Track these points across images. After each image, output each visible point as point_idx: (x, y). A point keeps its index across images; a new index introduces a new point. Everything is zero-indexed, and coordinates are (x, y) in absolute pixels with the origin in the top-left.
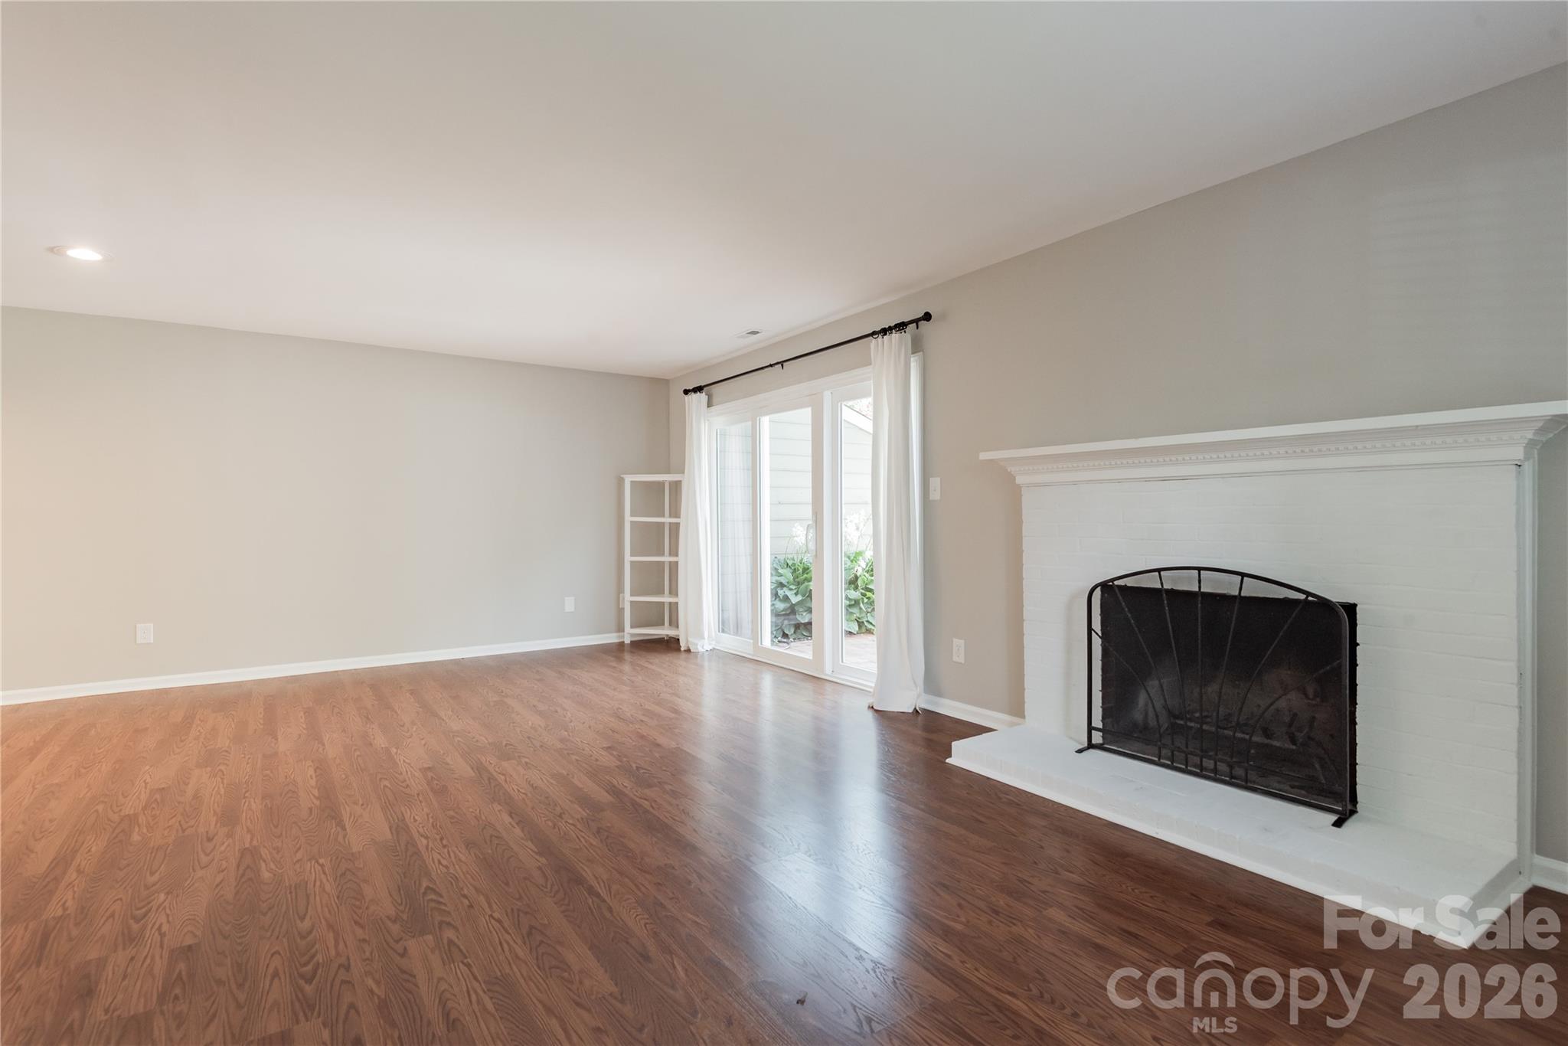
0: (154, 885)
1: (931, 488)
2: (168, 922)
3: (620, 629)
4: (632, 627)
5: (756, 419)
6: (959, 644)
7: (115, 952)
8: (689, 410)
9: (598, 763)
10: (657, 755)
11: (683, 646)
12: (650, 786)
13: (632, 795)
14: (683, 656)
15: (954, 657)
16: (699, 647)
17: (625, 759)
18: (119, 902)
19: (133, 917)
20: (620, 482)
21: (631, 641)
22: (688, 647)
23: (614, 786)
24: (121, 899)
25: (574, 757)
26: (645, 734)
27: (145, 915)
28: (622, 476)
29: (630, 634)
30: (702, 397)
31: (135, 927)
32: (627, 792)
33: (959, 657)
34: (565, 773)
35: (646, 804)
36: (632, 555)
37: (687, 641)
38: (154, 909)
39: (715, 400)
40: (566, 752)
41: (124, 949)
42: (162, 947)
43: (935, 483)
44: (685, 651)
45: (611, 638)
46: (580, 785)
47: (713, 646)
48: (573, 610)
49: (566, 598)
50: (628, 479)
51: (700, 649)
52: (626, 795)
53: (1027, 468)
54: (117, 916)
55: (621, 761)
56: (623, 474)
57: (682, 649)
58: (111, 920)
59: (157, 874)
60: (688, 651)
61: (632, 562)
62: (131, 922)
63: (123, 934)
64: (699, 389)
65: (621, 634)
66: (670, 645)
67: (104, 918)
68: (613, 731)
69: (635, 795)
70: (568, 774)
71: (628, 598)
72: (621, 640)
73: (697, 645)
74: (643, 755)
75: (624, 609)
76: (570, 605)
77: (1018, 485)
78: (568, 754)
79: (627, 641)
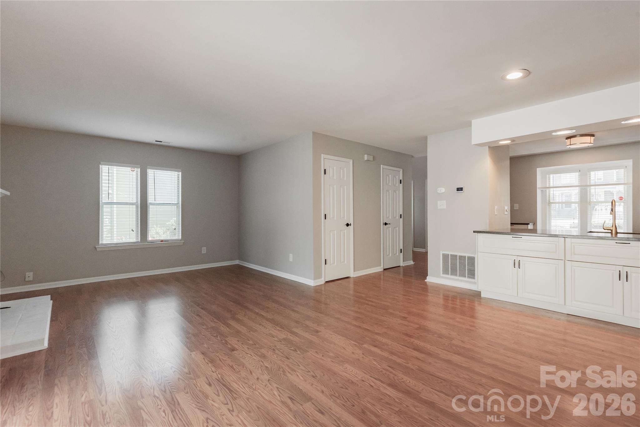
9: (237, 339)
10: (205, 346)
12: (212, 327)
13: (220, 323)
17: (223, 342)
23: (228, 327)
25: (251, 342)
26: (210, 365)
32: (222, 325)
34: (251, 332)
35: (215, 320)
40: (257, 346)
46: (242, 327)
52: (223, 323)
55: (226, 340)
68: (232, 367)
69: (219, 323)
70: (250, 332)
74: (213, 345)
78: (255, 345)
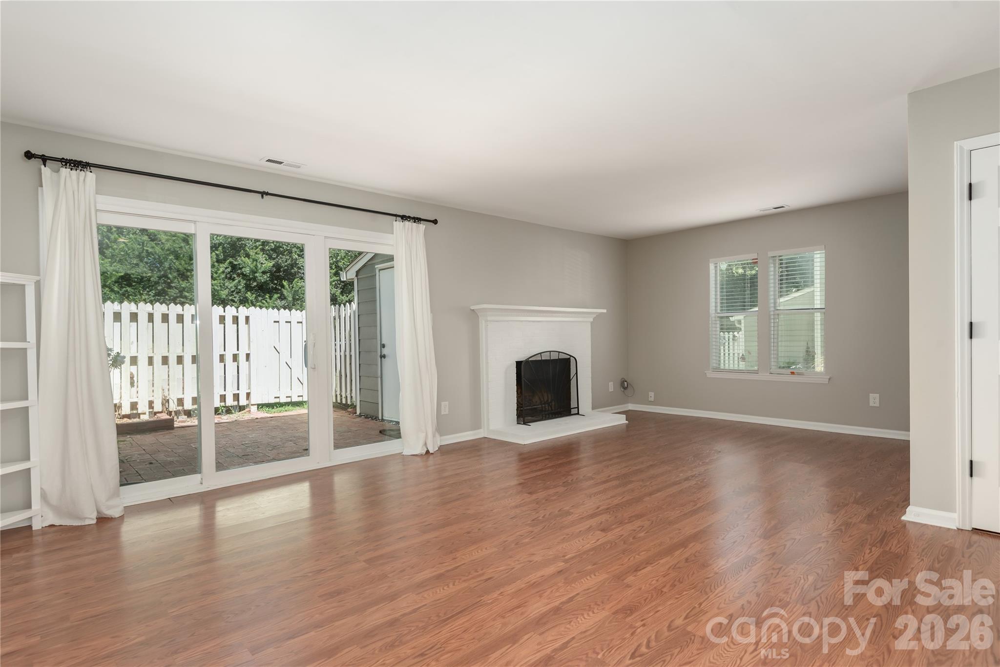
0: (823, 542)
2: (829, 523)
7: (855, 523)
18: (844, 541)
19: (842, 532)
24: (843, 542)
27: (836, 530)
31: (843, 528)
38: (832, 531)
41: (852, 522)
42: (838, 517)
54: (848, 535)
58: (852, 535)
59: (818, 547)
62: (843, 530)
63: (849, 527)
67: (854, 537)
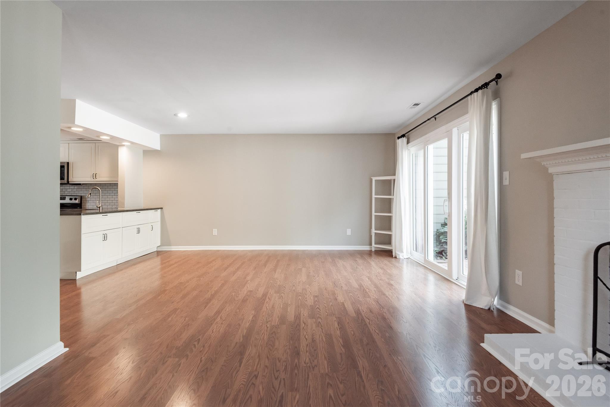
1: (504, 178)
3: (371, 244)
4: (375, 244)
5: (425, 147)
6: (519, 273)
8: (398, 146)
11: (394, 254)
14: (393, 260)
15: (516, 282)
16: (400, 256)
20: (371, 180)
21: (375, 250)
22: (396, 256)
28: (372, 178)
29: (374, 247)
30: (404, 140)
33: (519, 281)
36: (375, 212)
37: (396, 253)
39: (410, 140)
43: (506, 174)
44: (395, 257)
45: (367, 248)
47: (409, 257)
48: (350, 234)
49: (347, 229)
50: (374, 179)
51: (401, 257)
53: (554, 162)
56: (372, 177)
57: (394, 256)
60: (396, 257)
61: (375, 215)
64: (403, 136)
65: (371, 246)
66: (389, 254)
71: (374, 231)
72: (371, 249)
73: (399, 255)
75: (372, 235)
76: (349, 232)
77: (551, 174)
79: (373, 250)
